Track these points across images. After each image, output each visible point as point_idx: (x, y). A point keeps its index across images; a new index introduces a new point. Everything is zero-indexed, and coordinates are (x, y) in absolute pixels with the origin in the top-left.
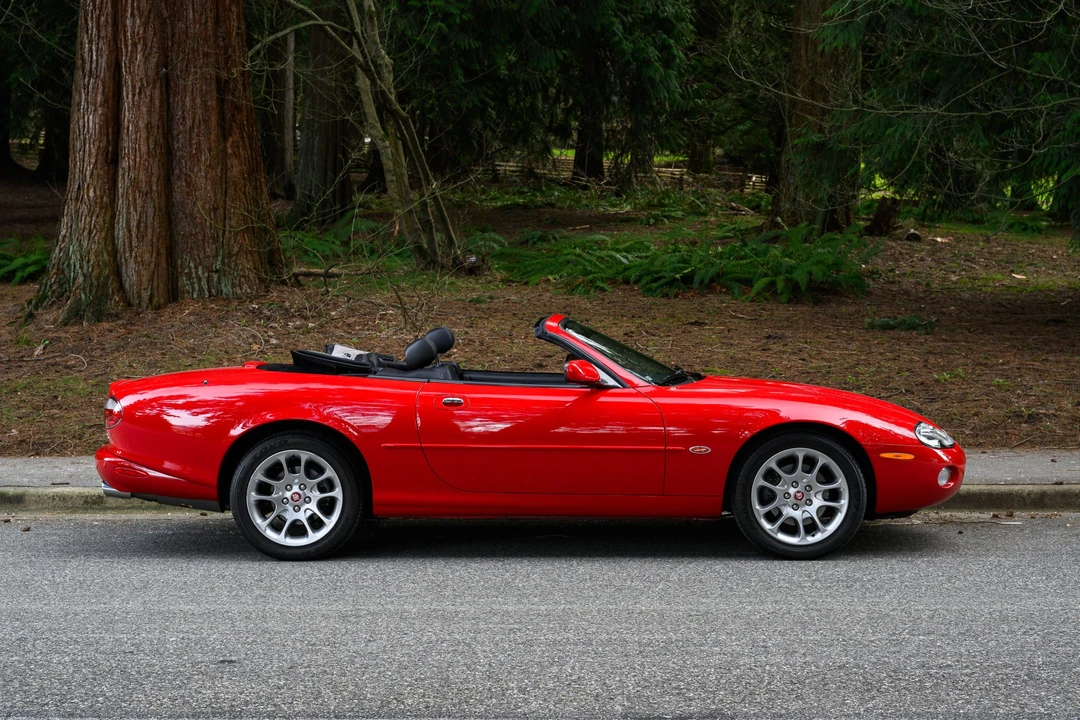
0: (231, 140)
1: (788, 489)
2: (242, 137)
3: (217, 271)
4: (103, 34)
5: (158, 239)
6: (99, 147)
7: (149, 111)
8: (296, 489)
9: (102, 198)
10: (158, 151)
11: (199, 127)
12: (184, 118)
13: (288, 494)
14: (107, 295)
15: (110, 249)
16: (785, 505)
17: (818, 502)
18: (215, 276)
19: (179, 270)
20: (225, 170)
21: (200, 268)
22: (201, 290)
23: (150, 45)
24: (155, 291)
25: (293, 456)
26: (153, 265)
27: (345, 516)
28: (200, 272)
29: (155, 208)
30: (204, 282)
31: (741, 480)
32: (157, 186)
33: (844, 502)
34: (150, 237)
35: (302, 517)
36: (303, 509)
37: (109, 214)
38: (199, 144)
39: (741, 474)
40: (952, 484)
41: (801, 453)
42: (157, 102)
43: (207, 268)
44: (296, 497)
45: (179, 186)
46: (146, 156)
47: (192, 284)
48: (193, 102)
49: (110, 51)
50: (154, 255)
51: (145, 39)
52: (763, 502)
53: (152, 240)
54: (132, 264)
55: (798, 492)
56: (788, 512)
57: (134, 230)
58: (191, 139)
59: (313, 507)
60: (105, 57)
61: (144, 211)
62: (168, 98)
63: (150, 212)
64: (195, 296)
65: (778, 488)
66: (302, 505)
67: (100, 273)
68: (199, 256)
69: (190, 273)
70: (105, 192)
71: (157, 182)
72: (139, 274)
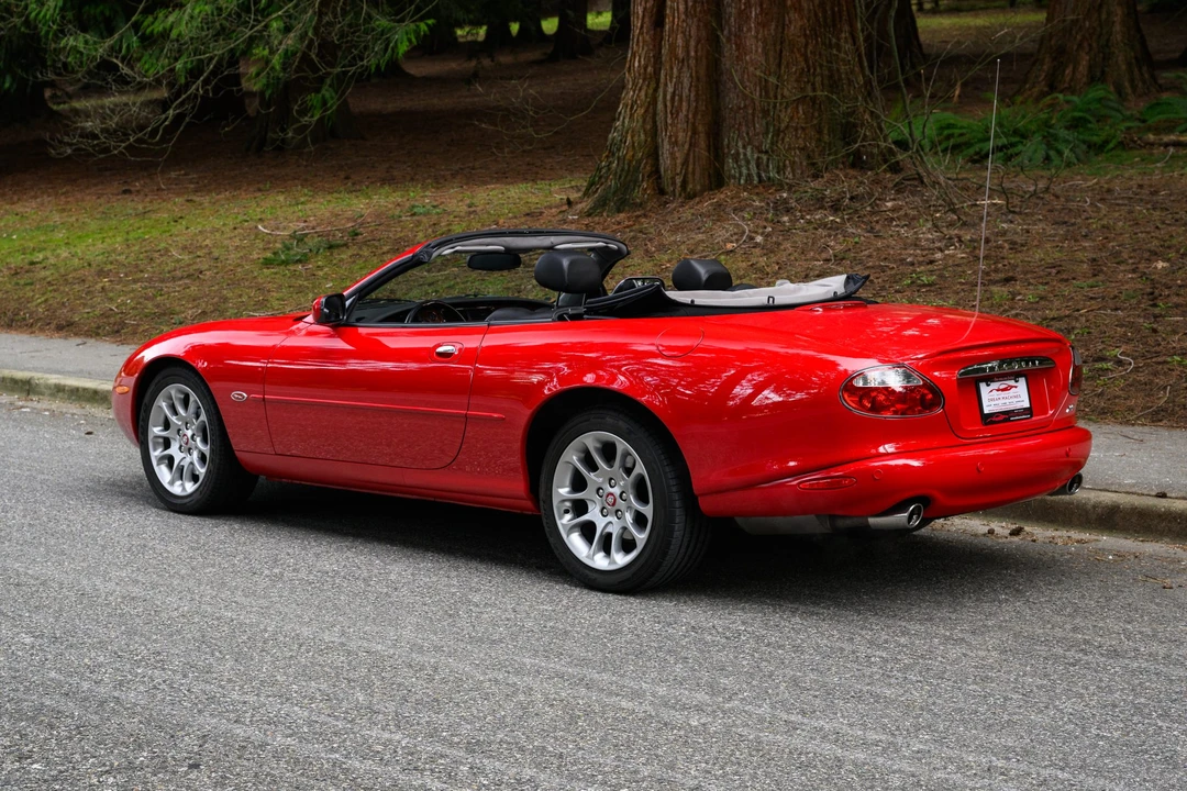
3: (766, 152)
5: (694, 114)
6: (645, 9)
9: (645, 67)
10: (698, 10)
14: (636, 181)
15: (648, 127)
18: (765, 157)
19: (726, 151)
20: (782, 26)
21: (749, 149)
22: (749, 175)
24: (690, 176)
26: (687, 146)
28: (749, 154)
29: (691, 76)
30: (753, 165)
32: (696, 52)
34: (684, 112)
37: (653, 85)
43: (757, 148)
45: (729, 50)
46: (683, 17)
47: (740, 167)
50: (689, 133)
53: (687, 116)
54: (666, 146)
57: (669, 104)
61: (679, 81)
63: (686, 82)
64: (742, 182)
67: (633, 156)
68: (748, 134)
69: (738, 153)
70: (649, 60)
71: (696, 47)
72: (673, 157)
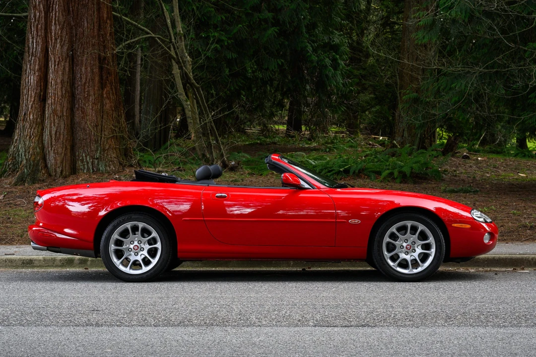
0: (106, 90)
1: (403, 243)
2: (112, 89)
3: (97, 159)
4: (39, 34)
5: (66, 141)
6: (36, 93)
7: (63, 74)
8: (136, 243)
9: (37, 120)
10: (67, 95)
11: (89, 83)
12: (81, 78)
13: (132, 246)
14: (38, 170)
15: (40, 146)
16: (401, 252)
17: (419, 250)
18: (96, 161)
19: (77, 158)
20: (102, 105)
21: (88, 157)
22: (88, 169)
23: (64, 39)
24: (64, 168)
25: (135, 225)
26: (63, 155)
27: (162, 257)
28: (88, 159)
29: (65, 124)
30: (90, 164)
31: (377, 238)
32: (66, 113)
33: (433, 251)
34: (62, 140)
35: (139, 258)
36: (140, 254)
37: (40, 128)
38: (89, 91)
39: (377, 235)
40: (491, 242)
41: (409, 224)
42: (67, 69)
43: (92, 157)
44: (136, 248)
45: (78, 115)
46: (60, 97)
47: (84, 165)
48: (86, 70)
49: (43, 43)
50: (64, 149)
51: (61, 36)
52: (389, 251)
53: (63, 141)
54: (52, 154)
55: (408, 245)
56: (403, 256)
57: (53, 136)
58: (84, 89)
59: (145, 253)
60: (40, 46)
61: (59, 126)
62: (73, 68)
63: (62, 126)
64: (85, 171)
65: (397, 243)
66: (139, 252)
67: (35, 158)
68: (87, 151)
69: (83, 159)
70: (38, 116)
71: (66, 111)
72: (55, 159)
